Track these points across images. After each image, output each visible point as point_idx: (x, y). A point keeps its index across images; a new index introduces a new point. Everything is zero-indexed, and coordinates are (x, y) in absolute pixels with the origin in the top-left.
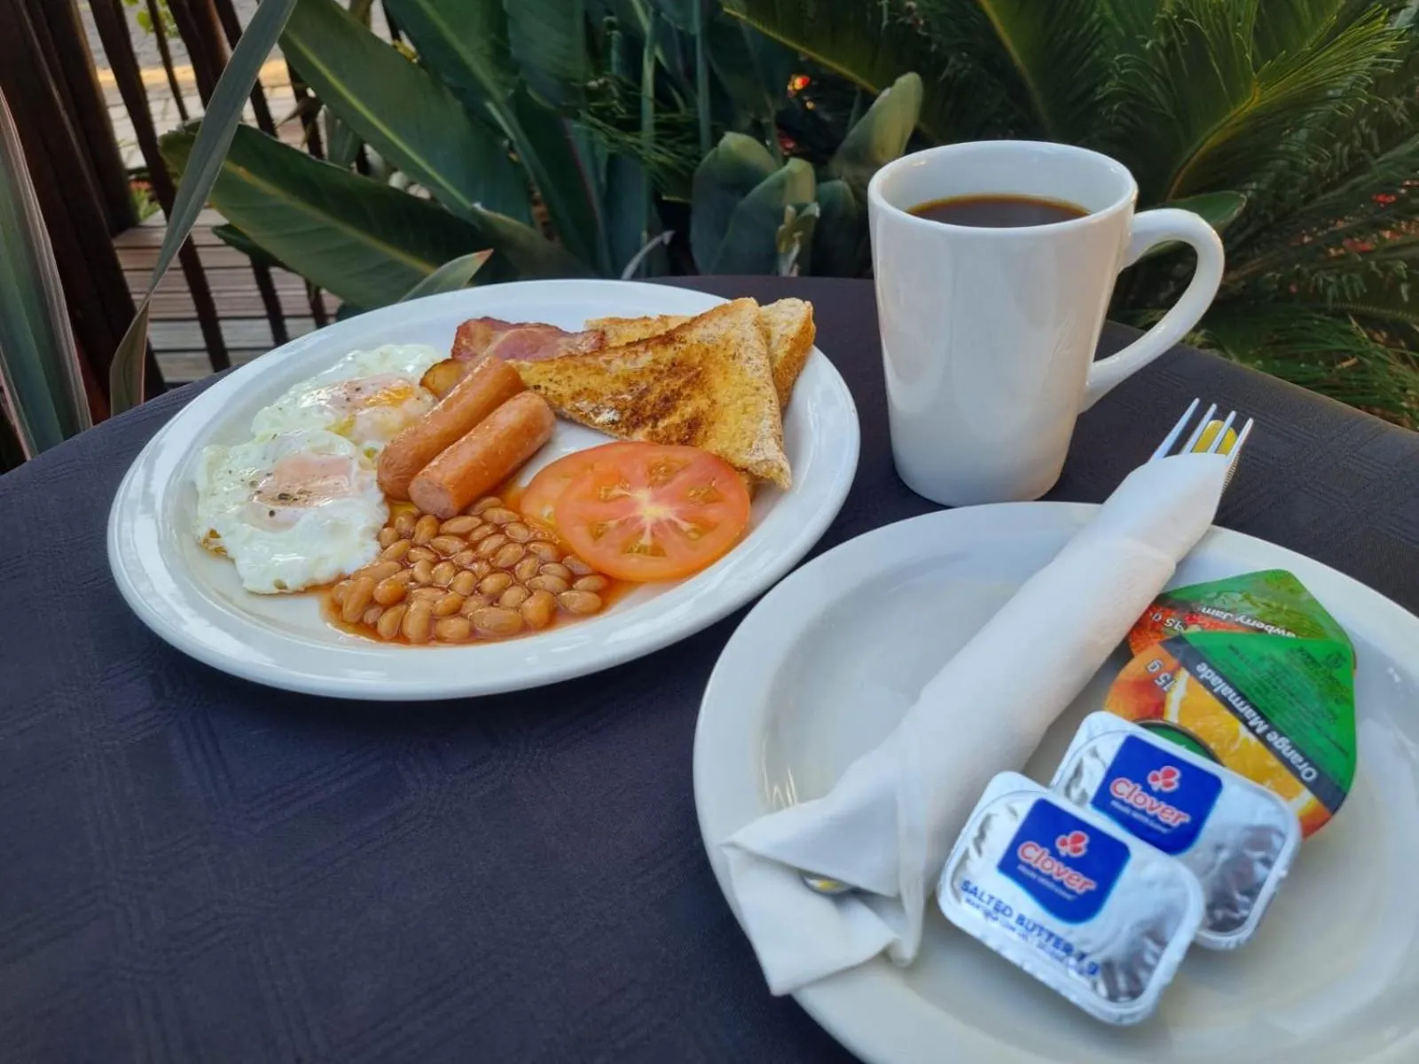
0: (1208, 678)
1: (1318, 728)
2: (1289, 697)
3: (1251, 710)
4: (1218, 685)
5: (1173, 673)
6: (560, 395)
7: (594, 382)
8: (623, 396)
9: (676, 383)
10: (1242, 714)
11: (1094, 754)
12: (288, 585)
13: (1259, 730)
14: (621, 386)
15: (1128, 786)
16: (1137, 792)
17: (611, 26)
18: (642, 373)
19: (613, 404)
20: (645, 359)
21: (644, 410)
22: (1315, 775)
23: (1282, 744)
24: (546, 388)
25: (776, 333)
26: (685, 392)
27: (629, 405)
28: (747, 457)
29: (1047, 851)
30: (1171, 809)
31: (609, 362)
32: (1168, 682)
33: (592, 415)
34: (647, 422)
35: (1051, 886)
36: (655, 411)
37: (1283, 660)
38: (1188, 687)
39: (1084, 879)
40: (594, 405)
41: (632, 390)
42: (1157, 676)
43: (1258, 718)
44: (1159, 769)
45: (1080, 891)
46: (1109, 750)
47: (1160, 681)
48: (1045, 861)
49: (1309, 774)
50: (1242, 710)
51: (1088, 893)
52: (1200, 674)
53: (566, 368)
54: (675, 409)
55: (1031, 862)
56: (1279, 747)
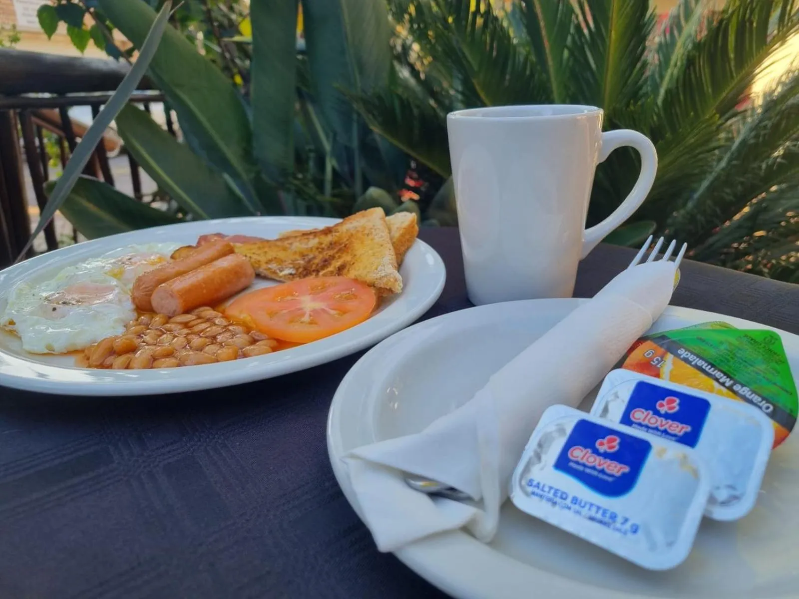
0: (686, 357)
1: (767, 379)
2: (744, 363)
3: (719, 373)
4: (694, 360)
5: (662, 357)
6: (259, 261)
7: (281, 255)
8: (298, 262)
9: (331, 253)
10: (715, 376)
11: (617, 396)
12: (56, 350)
13: (727, 384)
14: (297, 257)
15: (643, 413)
16: (650, 416)
17: (310, 151)
18: (311, 249)
19: (291, 266)
20: (313, 242)
21: (311, 268)
22: (771, 408)
23: (745, 391)
24: (250, 257)
25: (394, 228)
26: (337, 256)
27: (301, 266)
28: (375, 275)
29: (589, 451)
30: (675, 424)
31: (291, 244)
32: (659, 362)
33: (278, 271)
34: (312, 273)
35: (595, 473)
36: (318, 267)
37: (736, 343)
38: (674, 364)
39: (619, 466)
40: (280, 266)
41: (304, 259)
42: (652, 359)
43: (725, 377)
44: (663, 399)
45: (618, 474)
46: (626, 394)
47: (654, 362)
48: (589, 457)
49: (768, 408)
50: (713, 373)
51: (624, 475)
52: (680, 355)
53: (264, 247)
54: (330, 264)
55: (579, 459)
56: (743, 394)
